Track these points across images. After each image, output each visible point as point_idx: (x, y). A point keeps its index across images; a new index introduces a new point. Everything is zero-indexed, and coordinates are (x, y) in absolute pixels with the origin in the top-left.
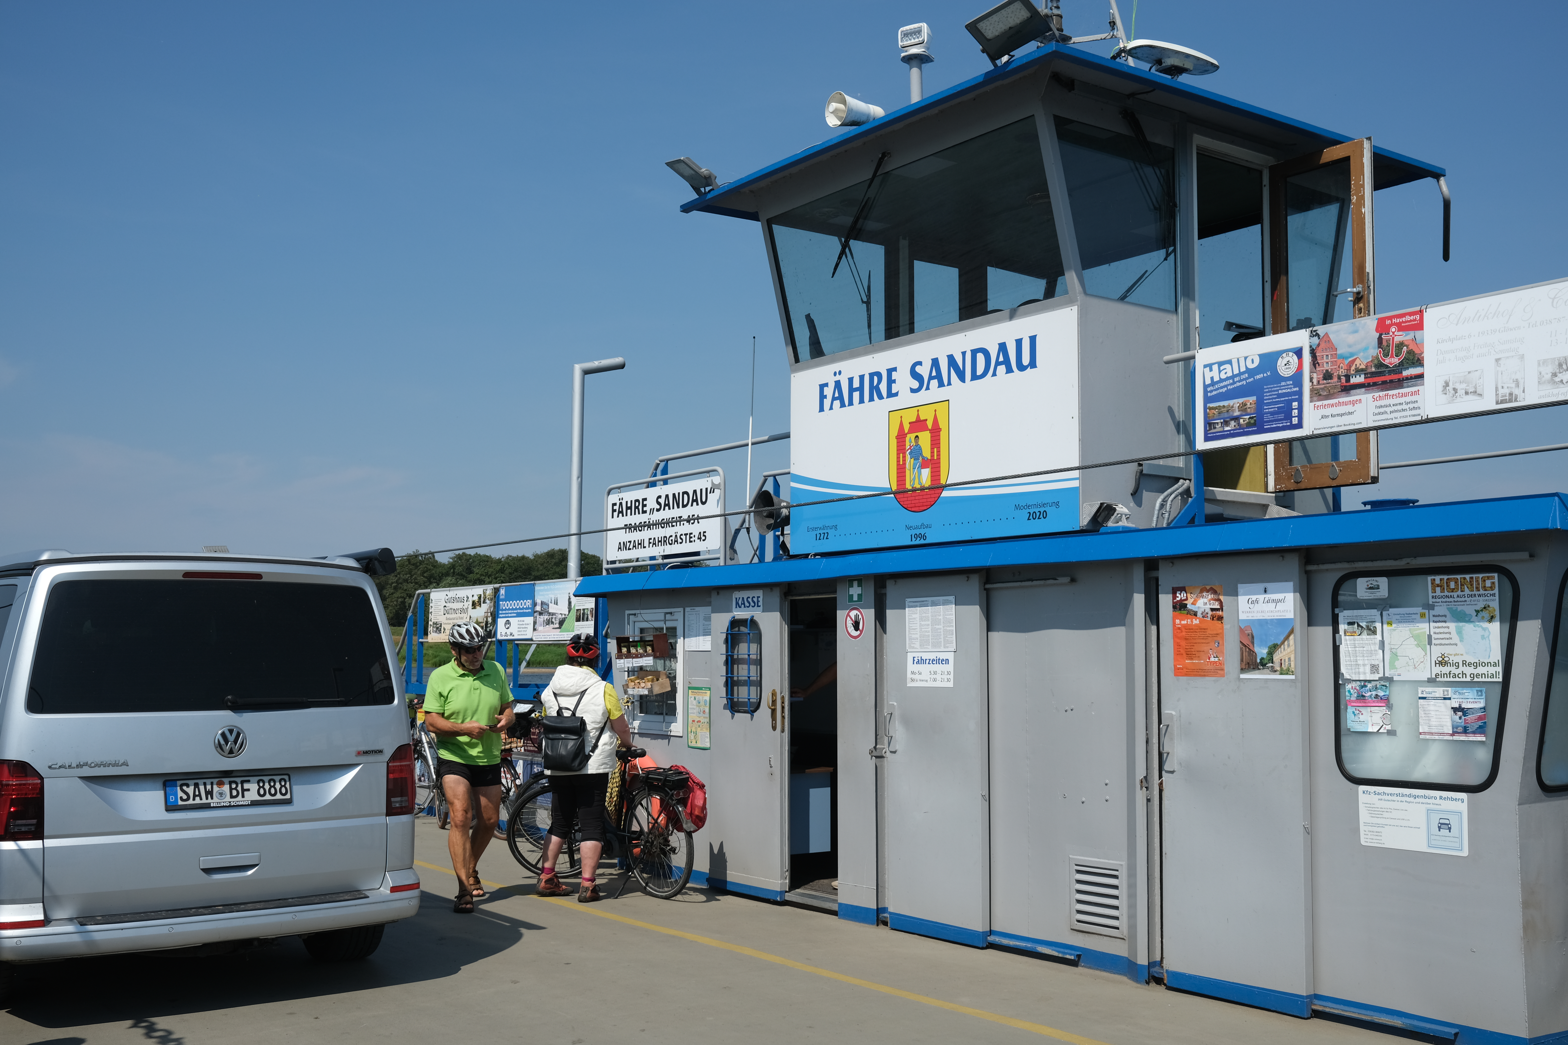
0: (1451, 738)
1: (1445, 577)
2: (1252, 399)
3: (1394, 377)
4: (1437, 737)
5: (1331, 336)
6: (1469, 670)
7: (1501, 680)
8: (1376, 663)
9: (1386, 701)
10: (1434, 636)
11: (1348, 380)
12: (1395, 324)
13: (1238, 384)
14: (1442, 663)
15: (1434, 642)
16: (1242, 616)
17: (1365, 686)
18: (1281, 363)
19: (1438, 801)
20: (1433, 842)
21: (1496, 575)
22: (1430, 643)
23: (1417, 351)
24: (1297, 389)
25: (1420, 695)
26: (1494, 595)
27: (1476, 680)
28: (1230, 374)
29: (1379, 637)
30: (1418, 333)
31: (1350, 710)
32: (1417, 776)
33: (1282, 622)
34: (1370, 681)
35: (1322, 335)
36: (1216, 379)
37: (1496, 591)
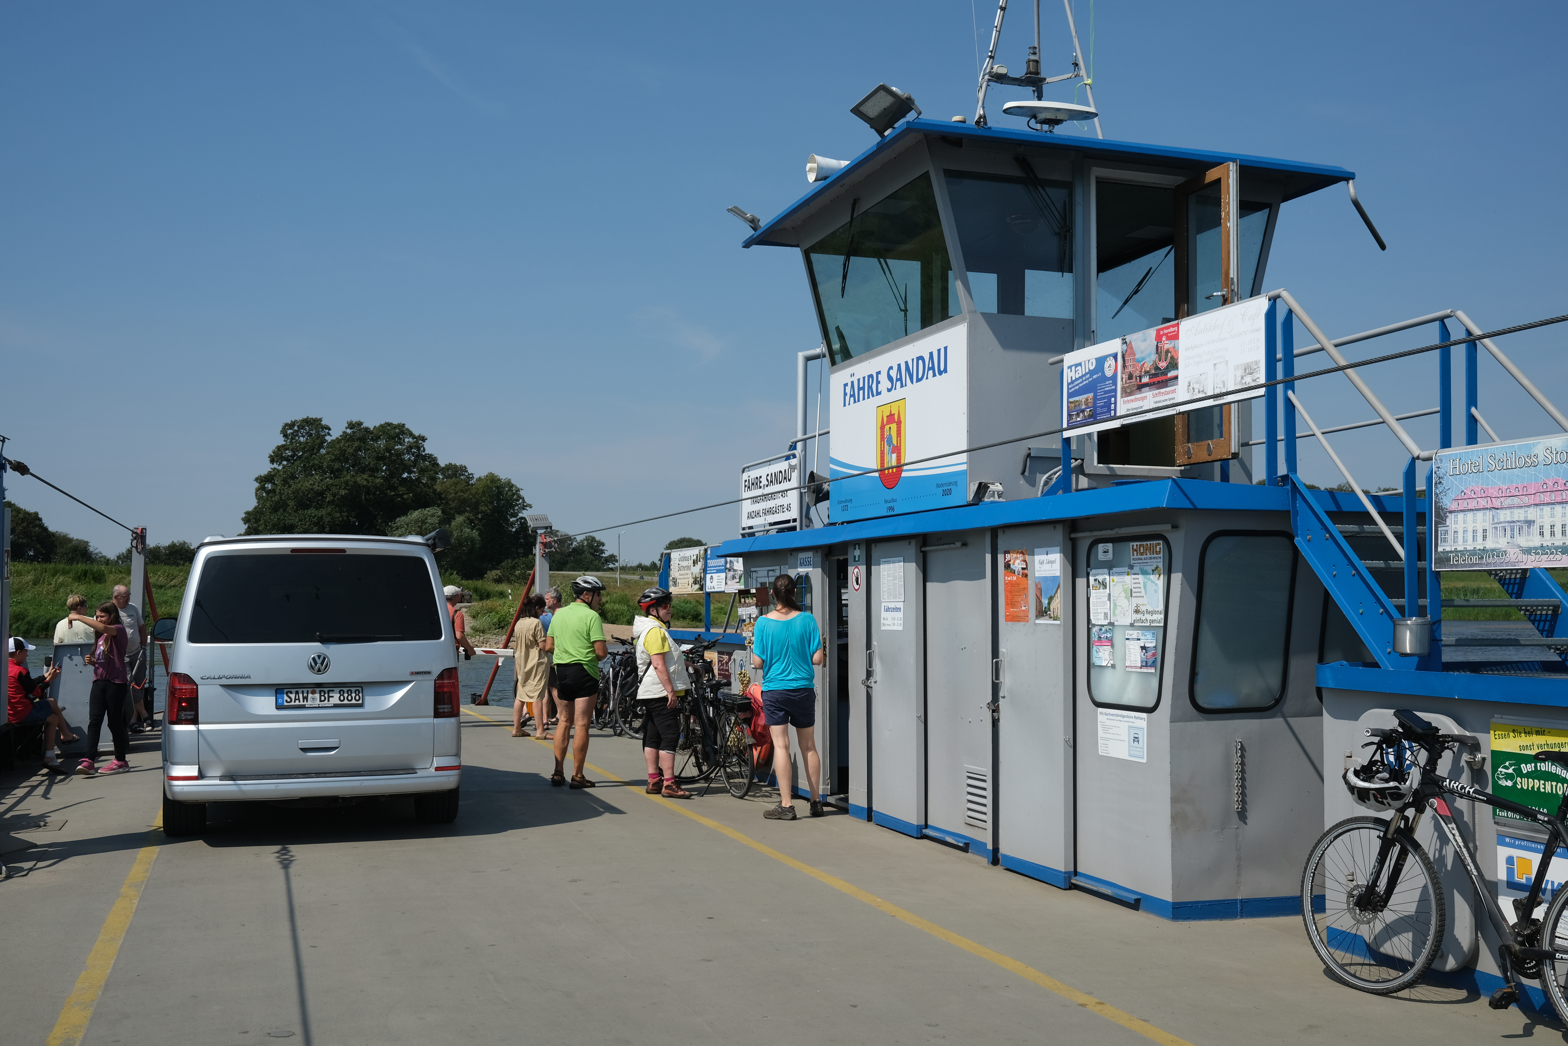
0: (1139, 670)
1: (1139, 543)
2: (1091, 395)
3: (1163, 378)
4: (1134, 670)
5: (1133, 344)
6: (1149, 617)
7: (1162, 625)
8: (1106, 611)
9: (1111, 641)
10: (1134, 590)
11: (1140, 381)
12: (1166, 334)
13: (1085, 383)
14: (1137, 611)
15: (1134, 595)
16: (1037, 574)
17: (1101, 630)
18: (1106, 365)
19: (1134, 720)
20: (1131, 752)
21: (1161, 542)
22: (1131, 596)
23: (1175, 357)
24: (1114, 387)
25: (1127, 637)
26: (1160, 558)
27: (1152, 625)
28: (1080, 375)
29: (1108, 590)
30: (1176, 341)
31: (1095, 648)
32: (1125, 701)
33: (1055, 578)
34: (1103, 626)
35: (1128, 343)
36: (1074, 379)
37: (1161, 555)
